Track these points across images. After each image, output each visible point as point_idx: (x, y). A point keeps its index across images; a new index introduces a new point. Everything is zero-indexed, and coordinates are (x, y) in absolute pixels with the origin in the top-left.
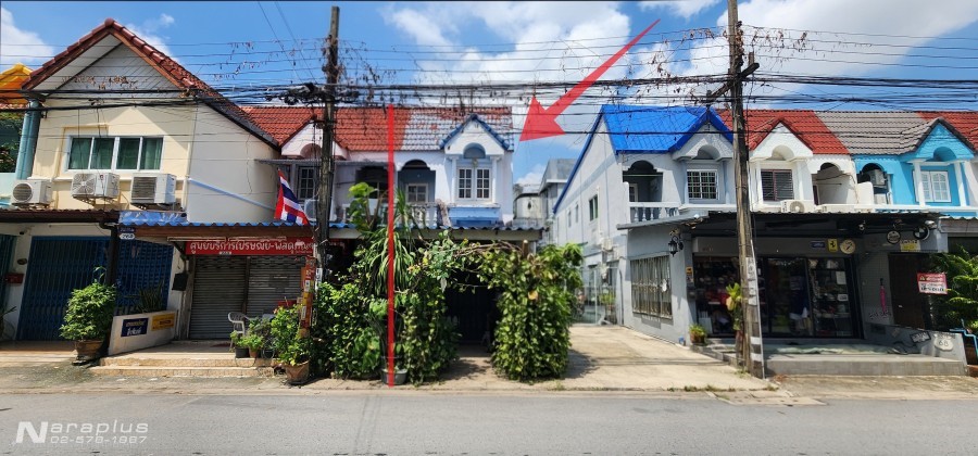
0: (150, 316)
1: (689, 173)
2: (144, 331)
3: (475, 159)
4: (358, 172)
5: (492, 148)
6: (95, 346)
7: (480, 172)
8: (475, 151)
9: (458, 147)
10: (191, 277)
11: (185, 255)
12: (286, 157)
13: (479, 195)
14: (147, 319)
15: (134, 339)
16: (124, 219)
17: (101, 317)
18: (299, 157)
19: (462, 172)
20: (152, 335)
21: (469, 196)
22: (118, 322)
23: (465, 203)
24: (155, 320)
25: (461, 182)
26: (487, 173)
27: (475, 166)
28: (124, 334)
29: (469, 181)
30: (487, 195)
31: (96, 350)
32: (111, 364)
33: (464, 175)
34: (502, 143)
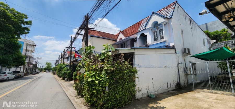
8: (156, 24)
9: (150, 25)
12: (118, 42)
16: (78, 60)
21: (157, 40)
27: (158, 29)
30: (163, 38)
33: (155, 34)
34: (164, 17)
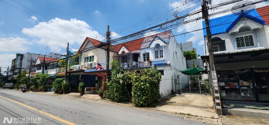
0: (91, 88)
1: (237, 38)
2: (90, 90)
3: (158, 48)
4: (133, 56)
5: (162, 44)
6: (82, 92)
7: (160, 51)
8: (158, 46)
9: (153, 45)
10: (98, 81)
11: (97, 77)
12: (119, 55)
13: (161, 57)
14: (90, 89)
15: (88, 92)
16: (85, 71)
17: (83, 88)
18: (121, 54)
19: (156, 52)
20: (92, 91)
21: (158, 58)
22: (86, 89)
23: (157, 60)
24: (92, 88)
25: (156, 54)
26: (162, 50)
27: (159, 50)
28: (87, 91)
29: (158, 54)
30: (162, 57)
31: (83, 93)
32: (84, 96)
33: (156, 53)
34: (164, 42)
